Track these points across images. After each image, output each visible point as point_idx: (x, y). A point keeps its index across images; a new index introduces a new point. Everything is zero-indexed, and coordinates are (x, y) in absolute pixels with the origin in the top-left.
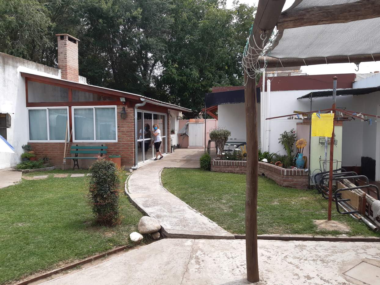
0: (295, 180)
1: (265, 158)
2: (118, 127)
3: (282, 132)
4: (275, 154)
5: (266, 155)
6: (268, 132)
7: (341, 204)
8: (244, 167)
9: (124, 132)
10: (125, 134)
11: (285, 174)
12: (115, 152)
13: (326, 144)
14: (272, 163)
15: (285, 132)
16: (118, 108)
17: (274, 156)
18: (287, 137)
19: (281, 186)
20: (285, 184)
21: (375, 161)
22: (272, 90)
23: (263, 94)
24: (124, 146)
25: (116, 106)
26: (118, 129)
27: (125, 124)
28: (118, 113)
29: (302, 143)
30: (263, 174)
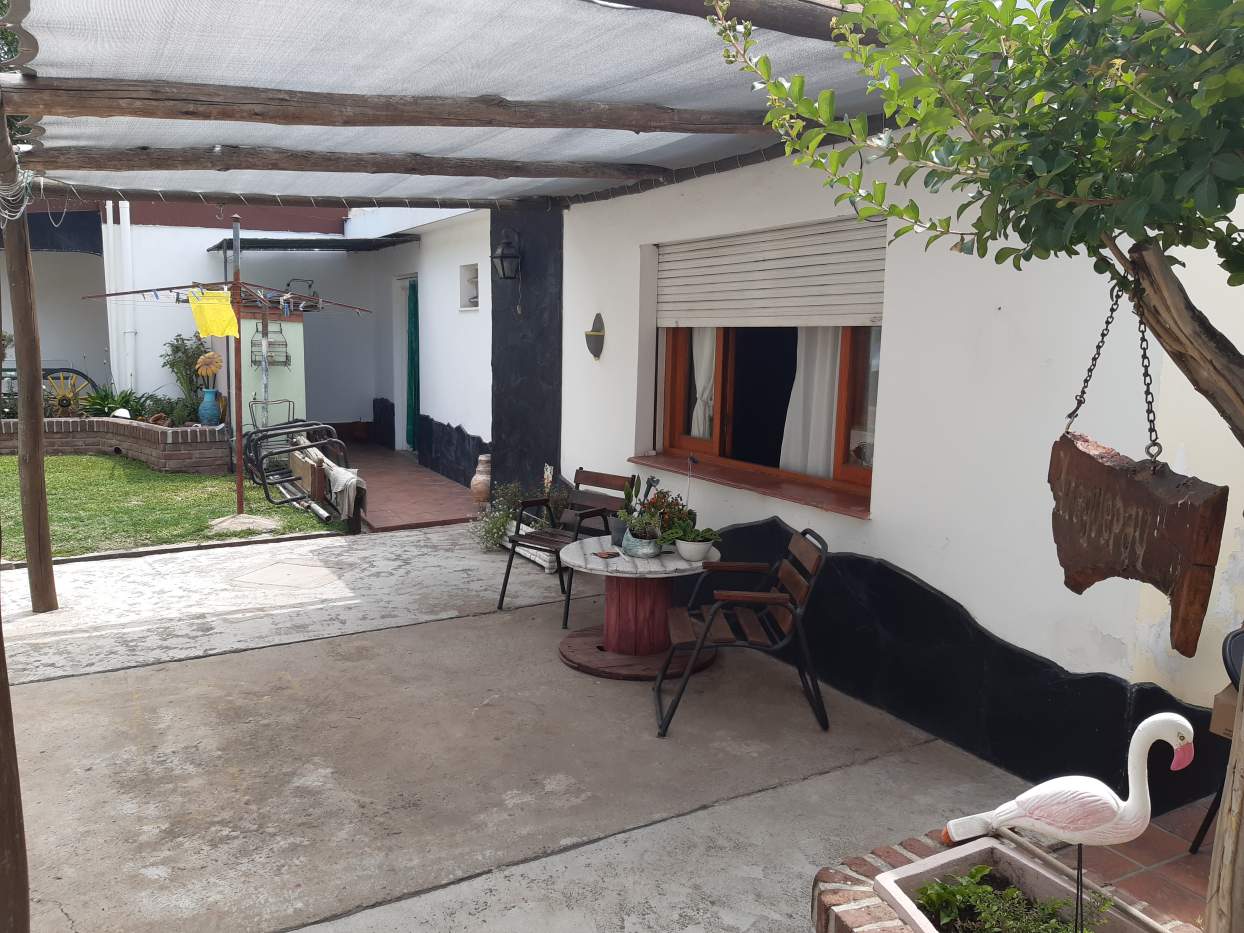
0: (196, 454)
1: (124, 407)
3: (171, 338)
4: (151, 397)
5: (126, 401)
6: (129, 338)
7: (285, 488)
8: (59, 436)
11: (170, 440)
13: (263, 363)
14: (143, 420)
15: (179, 338)
17: (148, 402)
18: (185, 351)
19: (160, 471)
20: (172, 464)
21: (393, 405)
29: (211, 363)
30: (118, 451)
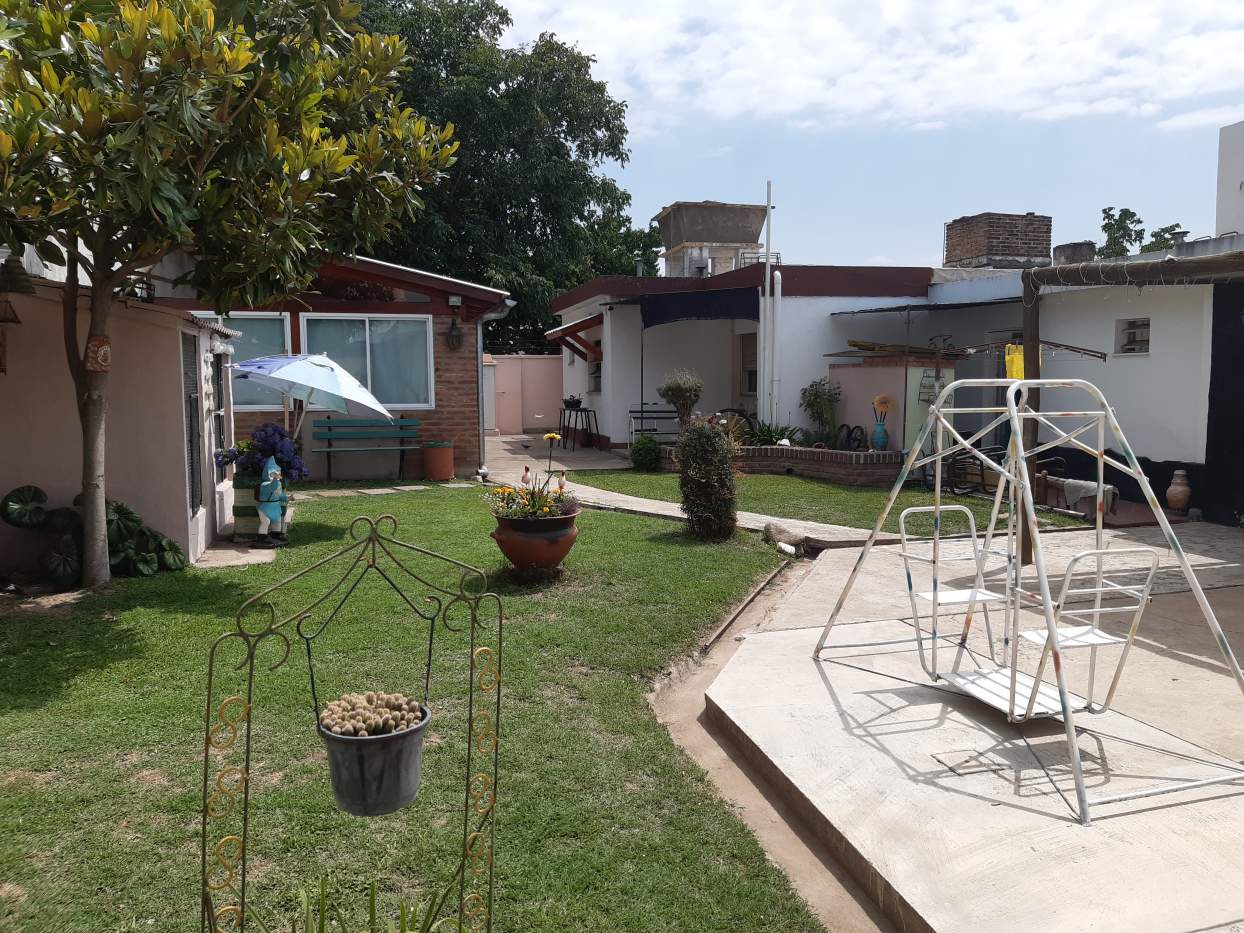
1: (784, 438)
2: (436, 370)
4: (801, 430)
5: (783, 432)
9: (452, 382)
10: (457, 389)
12: (428, 433)
16: (438, 320)
22: (785, 293)
23: (765, 303)
24: (452, 419)
25: (430, 317)
26: (437, 376)
27: (455, 364)
28: (436, 334)
30: (790, 471)
